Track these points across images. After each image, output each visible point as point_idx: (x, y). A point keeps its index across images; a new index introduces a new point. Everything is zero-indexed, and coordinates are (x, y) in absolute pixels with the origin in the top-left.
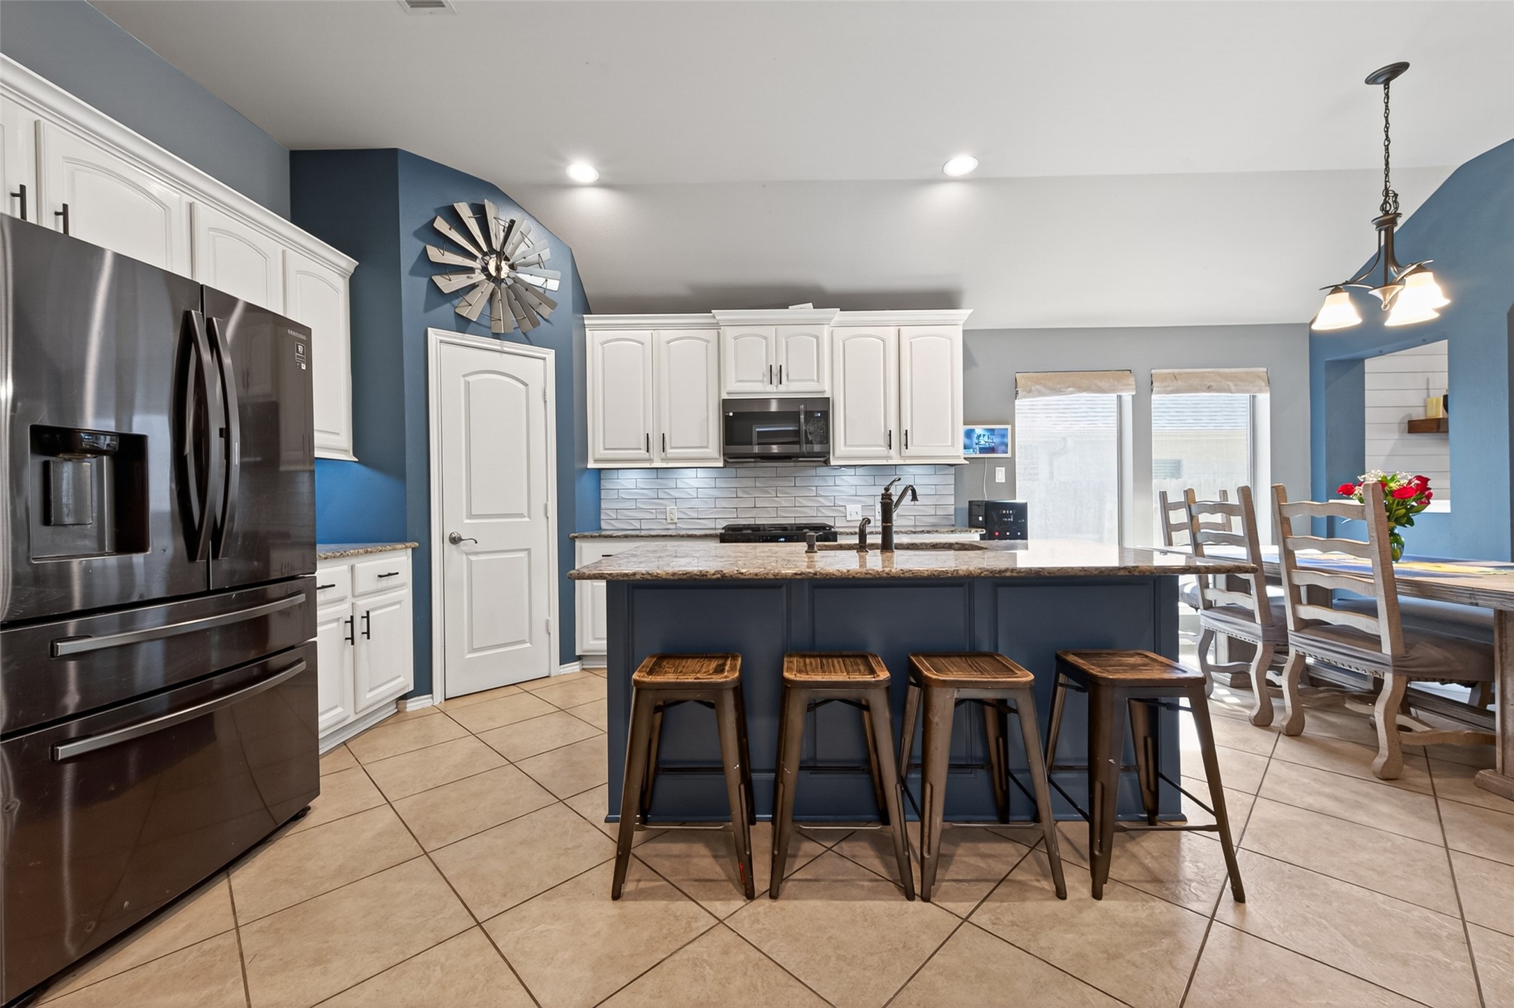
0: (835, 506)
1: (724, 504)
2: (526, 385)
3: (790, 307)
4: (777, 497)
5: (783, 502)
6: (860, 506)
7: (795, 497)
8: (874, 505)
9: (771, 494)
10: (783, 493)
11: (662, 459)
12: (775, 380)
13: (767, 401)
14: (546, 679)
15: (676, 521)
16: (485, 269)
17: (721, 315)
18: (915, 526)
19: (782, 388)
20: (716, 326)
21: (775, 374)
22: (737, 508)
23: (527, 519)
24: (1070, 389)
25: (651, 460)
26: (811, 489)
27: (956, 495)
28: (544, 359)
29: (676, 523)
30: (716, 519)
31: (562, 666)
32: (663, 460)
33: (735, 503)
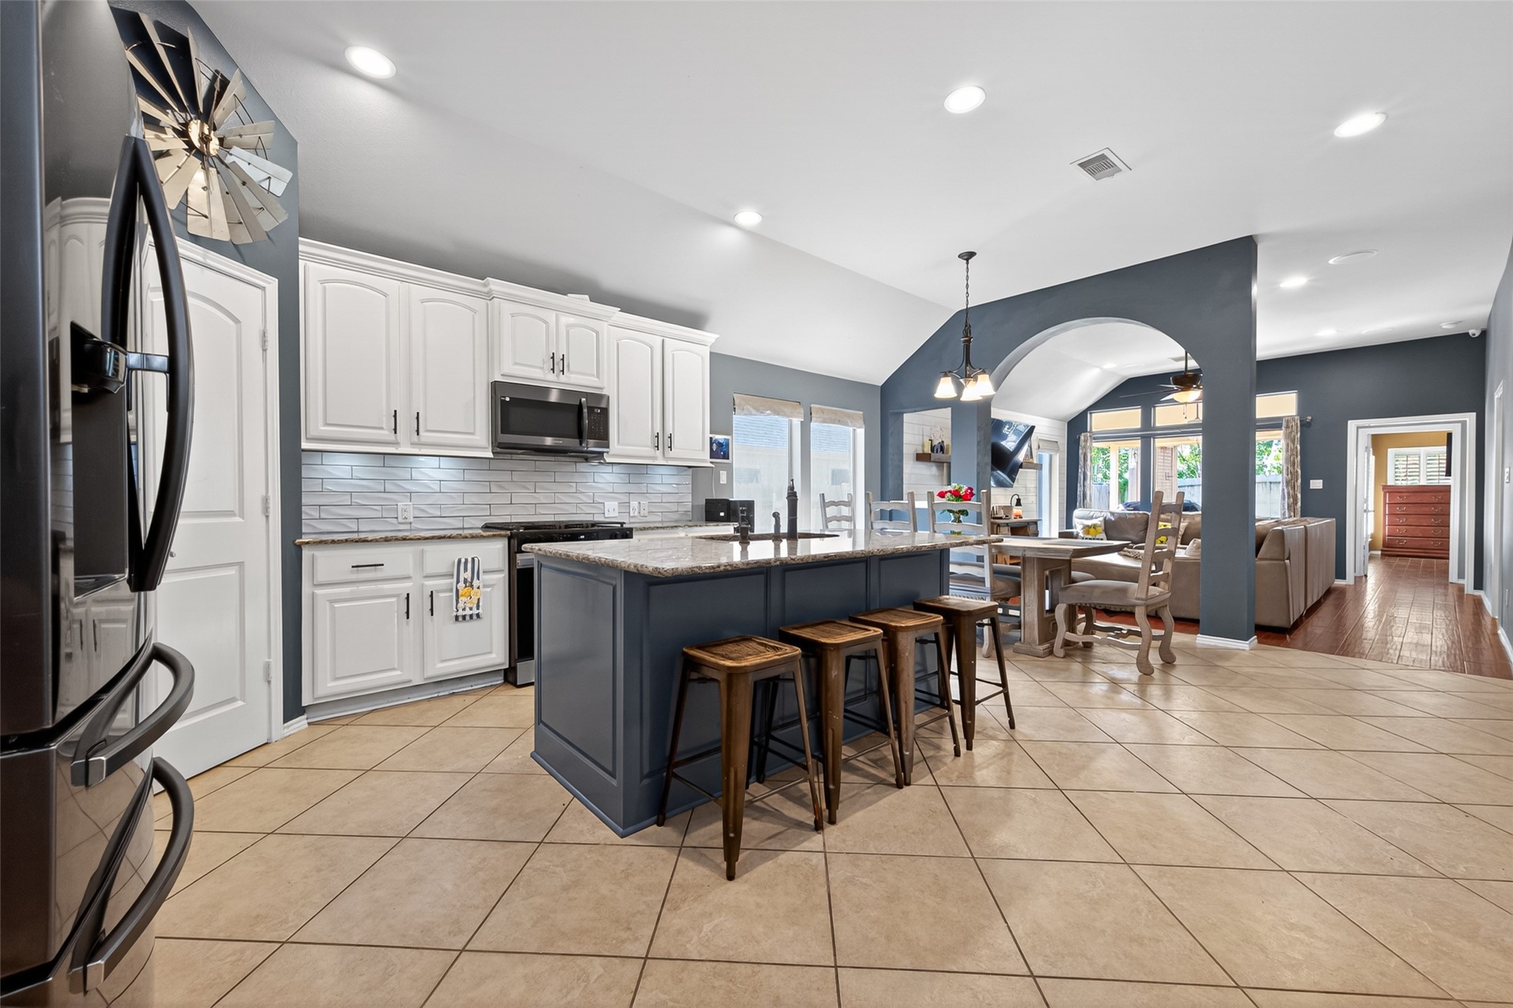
0: (593, 503)
1: (475, 499)
2: (237, 321)
3: (569, 295)
4: (535, 492)
5: (542, 499)
6: (617, 503)
7: (555, 493)
8: (629, 503)
9: (528, 489)
10: (543, 488)
11: (411, 444)
12: (558, 367)
13: (546, 390)
14: (265, 747)
15: (411, 519)
16: (183, 133)
17: (495, 285)
18: (662, 522)
19: (563, 378)
20: (490, 296)
21: (558, 363)
22: (490, 505)
23: (238, 519)
24: (769, 412)
25: (396, 444)
26: (571, 486)
27: (694, 492)
28: (263, 289)
29: (411, 523)
30: (463, 517)
31: (286, 724)
32: (413, 444)
33: (489, 499)
